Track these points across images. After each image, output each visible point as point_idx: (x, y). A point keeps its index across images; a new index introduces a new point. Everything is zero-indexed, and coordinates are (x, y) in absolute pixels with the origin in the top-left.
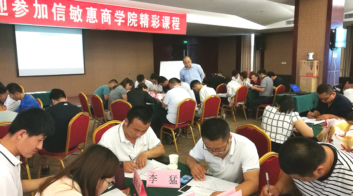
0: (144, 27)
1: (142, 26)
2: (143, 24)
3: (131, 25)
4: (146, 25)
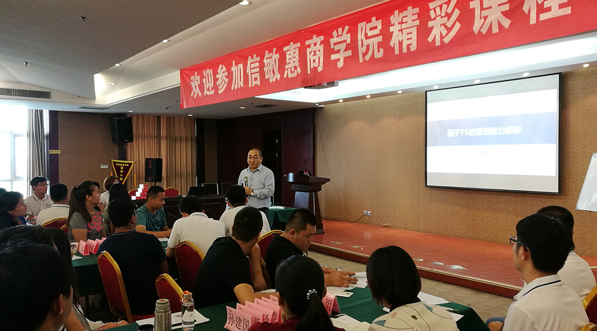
0: (405, 51)
1: (397, 52)
2: (401, 43)
3: (367, 58)
4: (409, 42)
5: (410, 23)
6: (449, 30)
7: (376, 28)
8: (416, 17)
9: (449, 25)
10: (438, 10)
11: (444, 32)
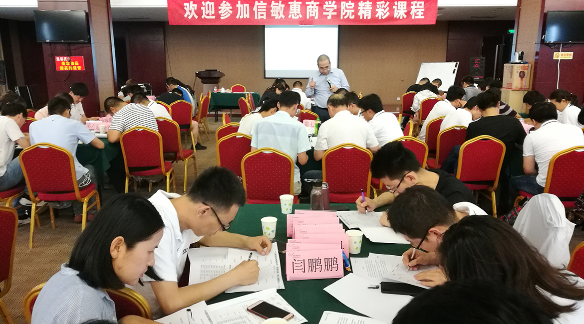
0: (365, 18)
1: (361, 18)
2: (363, 15)
3: (345, 17)
4: (367, 15)
5: (368, 8)
6: (385, 14)
7: (351, 6)
8: (371, 6)
9: (385, 12)
10: (380, 5)
11: (383, 15)
